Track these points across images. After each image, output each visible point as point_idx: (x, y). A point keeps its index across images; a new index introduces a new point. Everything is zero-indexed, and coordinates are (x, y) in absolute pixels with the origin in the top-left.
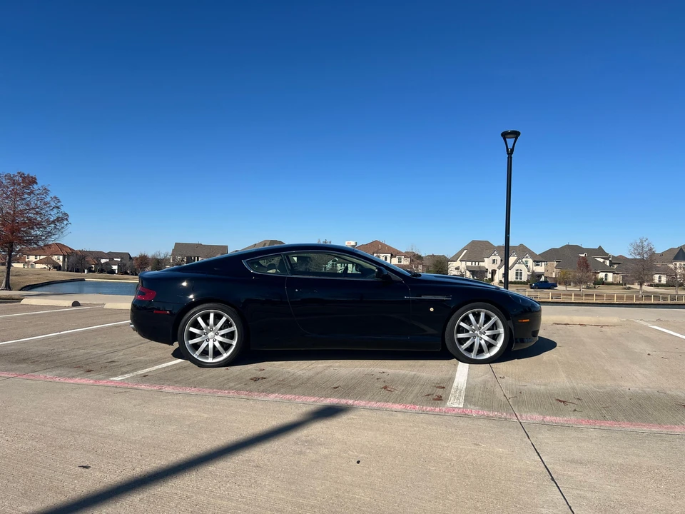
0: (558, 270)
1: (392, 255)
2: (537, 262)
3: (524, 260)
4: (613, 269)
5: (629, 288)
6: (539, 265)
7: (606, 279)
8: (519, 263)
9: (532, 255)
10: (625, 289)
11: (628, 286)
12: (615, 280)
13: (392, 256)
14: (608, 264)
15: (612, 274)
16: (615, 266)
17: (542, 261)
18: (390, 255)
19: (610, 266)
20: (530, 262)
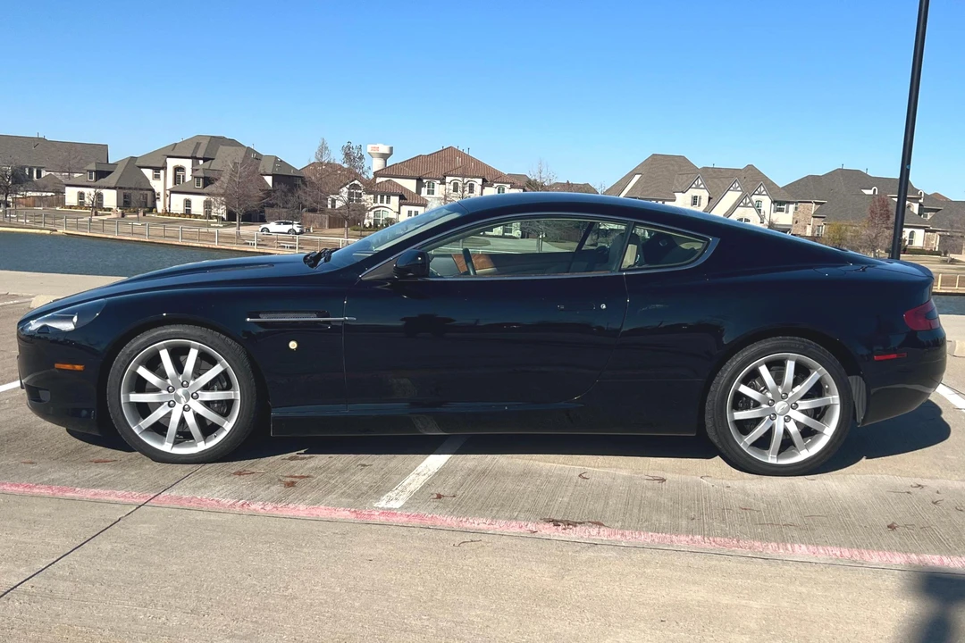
0: (820, 222)
1: (484, 180)
2: (779, 204)
3: (755, 198)
4: (926, 222)
5: (953, 261)
6: (781, 210)
7: (911, 242)
8: (745, 206)
9: (771, 188)
10: (945, 262)
11: (952, 256)
12: (927, 244)
13: (485, 183)
14: (916, 212)
15: (923, 231)
16: (929, 215)
17: (789, 203)
18: (480, 181)
19: (920, 214)
20: (766, 203)
